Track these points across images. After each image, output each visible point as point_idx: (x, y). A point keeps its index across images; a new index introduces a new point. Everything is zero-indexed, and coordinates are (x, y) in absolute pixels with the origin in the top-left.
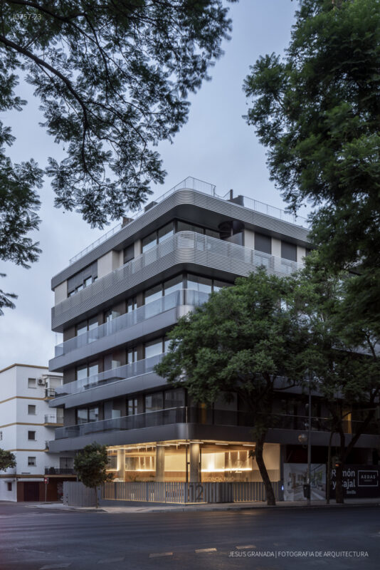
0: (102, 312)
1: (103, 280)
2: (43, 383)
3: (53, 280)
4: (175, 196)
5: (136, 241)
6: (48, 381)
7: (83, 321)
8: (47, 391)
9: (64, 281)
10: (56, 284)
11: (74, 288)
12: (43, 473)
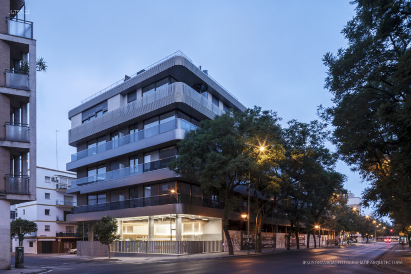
0: (109, 134)
1: (112, 113)
2: (55, 180)
3: (70, 112)
4: (173, 59)
5: (139, 88)
6: (58, 179)
7: (93, 139)
8: (57, 185)
9: (79, 113)
10: (72, 115)
11: (87, 117)
12: (55, 236)
